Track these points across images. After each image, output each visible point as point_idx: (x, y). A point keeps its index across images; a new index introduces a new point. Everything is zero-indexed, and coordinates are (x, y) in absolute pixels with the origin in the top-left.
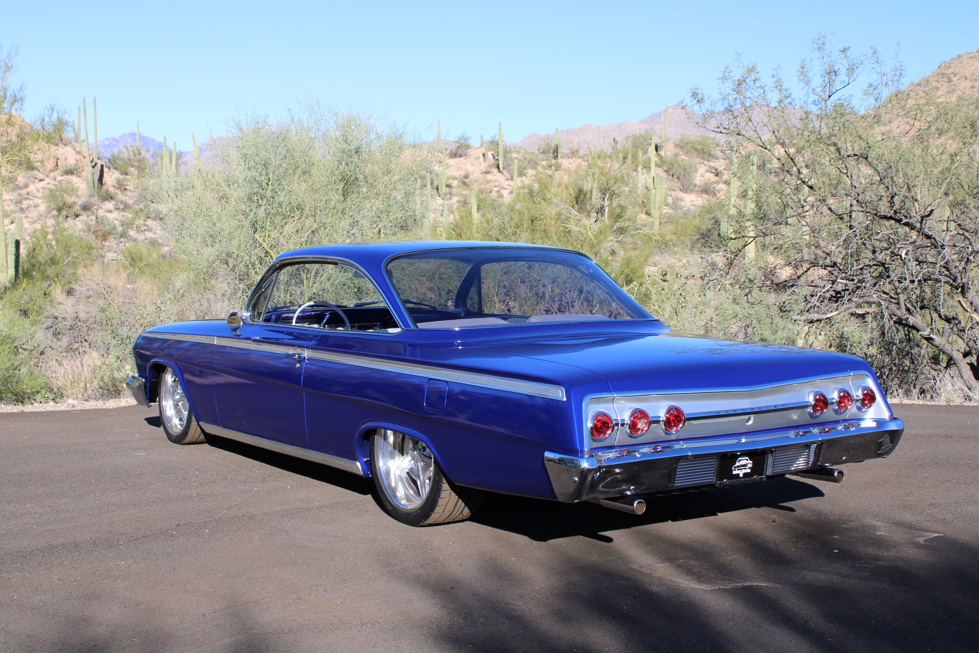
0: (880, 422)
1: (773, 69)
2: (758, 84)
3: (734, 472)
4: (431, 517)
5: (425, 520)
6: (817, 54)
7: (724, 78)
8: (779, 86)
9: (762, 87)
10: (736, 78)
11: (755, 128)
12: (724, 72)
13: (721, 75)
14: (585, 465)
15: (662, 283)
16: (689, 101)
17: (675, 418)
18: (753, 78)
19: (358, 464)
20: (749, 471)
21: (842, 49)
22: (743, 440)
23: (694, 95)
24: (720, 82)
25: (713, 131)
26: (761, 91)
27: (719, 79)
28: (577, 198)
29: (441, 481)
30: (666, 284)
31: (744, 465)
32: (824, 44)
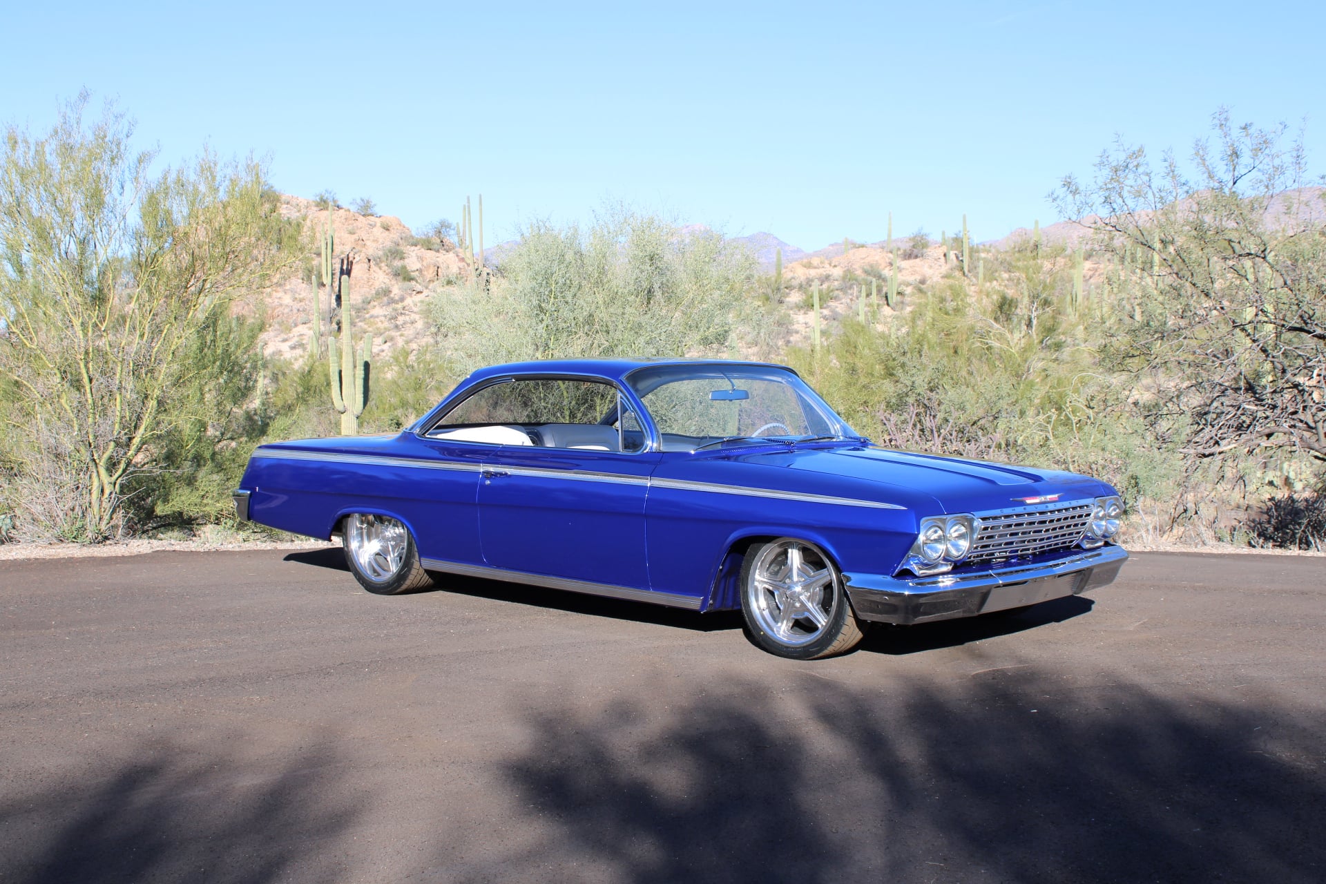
1: (1164, 151)
2: (1141, 170)
6: (1218, 131)
7: (1102, 163)
8: (1172, 172)
9: (1148, 174)
10: (1114, 164)
11: (1137, 223)
12: (1101, 157)
13: (1097, 160)
15: (1088, 411)
16: (1061, 192)
18: (1135, 163)
21: (1243, 125)
23: (1068, 184)
24: (1096, 169)
25: (1090, 227)
26: (1147, 178)
27: (1095, 166)
28: (1001, 307)
30: (1091, 411)
32: (1226, 119)
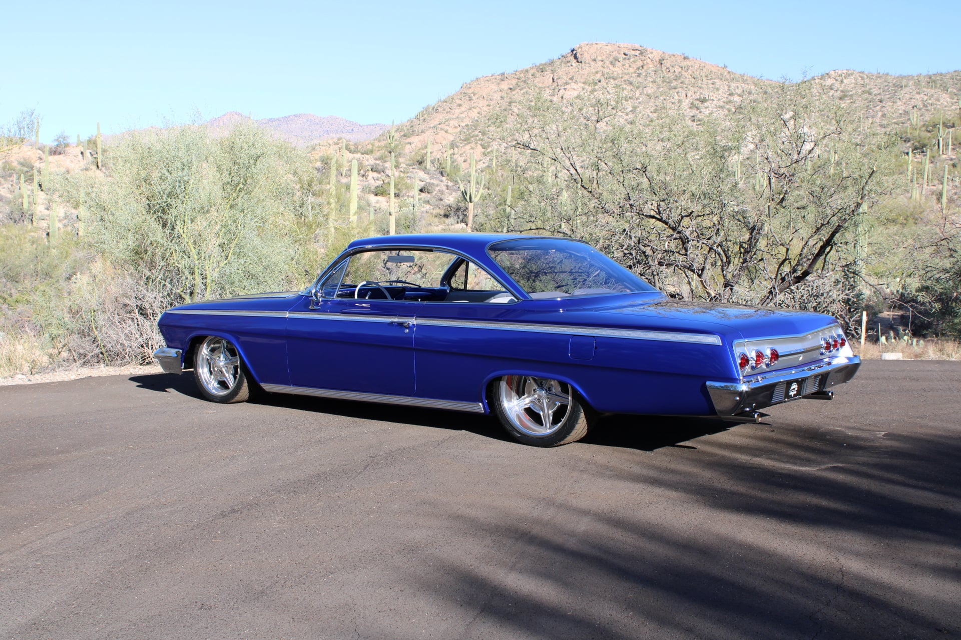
0: (849, 359)
3: (790, 394)
4: (566, 439)
5: (560, 441)
14: (744, 388)
17: (775, 356)
19: (480, 404)
20: (795, 392)
22: (793, 372)
29: (580, 411)
31: (794, 389)
